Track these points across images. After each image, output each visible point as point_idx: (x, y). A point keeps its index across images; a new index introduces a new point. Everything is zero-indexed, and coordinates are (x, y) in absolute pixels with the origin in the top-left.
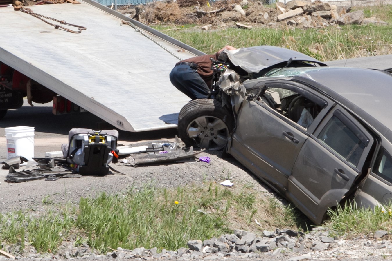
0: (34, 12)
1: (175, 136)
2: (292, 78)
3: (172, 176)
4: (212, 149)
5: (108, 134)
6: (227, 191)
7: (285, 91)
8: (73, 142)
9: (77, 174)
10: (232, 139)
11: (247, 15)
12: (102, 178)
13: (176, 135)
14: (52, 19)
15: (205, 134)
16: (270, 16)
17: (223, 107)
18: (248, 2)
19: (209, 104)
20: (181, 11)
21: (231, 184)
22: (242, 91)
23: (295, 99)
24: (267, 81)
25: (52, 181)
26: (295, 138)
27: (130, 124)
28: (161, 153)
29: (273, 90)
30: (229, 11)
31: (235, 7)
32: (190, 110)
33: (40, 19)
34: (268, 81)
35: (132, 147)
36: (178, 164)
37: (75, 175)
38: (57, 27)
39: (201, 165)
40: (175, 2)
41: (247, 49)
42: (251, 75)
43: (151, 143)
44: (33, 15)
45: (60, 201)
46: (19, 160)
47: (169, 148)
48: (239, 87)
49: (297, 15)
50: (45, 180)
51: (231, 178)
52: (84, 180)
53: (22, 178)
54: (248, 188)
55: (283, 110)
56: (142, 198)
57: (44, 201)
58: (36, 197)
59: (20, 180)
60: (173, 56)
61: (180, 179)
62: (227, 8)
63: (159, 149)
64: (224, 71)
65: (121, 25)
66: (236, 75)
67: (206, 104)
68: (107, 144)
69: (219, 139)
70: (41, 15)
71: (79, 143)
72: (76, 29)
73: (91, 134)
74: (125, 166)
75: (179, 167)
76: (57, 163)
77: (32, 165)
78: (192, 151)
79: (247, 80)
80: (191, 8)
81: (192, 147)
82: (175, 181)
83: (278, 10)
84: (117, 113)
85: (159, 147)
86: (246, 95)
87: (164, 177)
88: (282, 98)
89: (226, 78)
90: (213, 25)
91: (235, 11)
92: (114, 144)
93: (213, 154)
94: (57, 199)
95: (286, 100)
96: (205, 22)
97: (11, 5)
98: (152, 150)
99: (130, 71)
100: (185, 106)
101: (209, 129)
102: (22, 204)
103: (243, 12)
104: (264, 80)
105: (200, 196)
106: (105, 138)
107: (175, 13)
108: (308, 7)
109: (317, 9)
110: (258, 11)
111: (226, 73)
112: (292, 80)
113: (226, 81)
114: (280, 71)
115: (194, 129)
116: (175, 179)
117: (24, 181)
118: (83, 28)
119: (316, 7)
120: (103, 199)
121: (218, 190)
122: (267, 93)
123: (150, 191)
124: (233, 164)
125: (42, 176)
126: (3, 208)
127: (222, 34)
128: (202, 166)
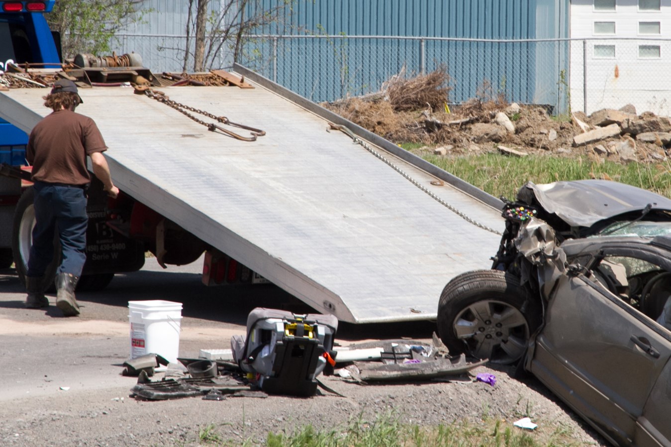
0: (171, 99)
1: (432, 334)
2: (652, 240)
3: (428, 406)
4: (497, 361)
5: (319, 321)
6: (526, 437)
7: (637, 263)
8: (255, 332)
9: (260, 392)
10: (536, 345)
11: (518, 131)
12: (304, 400)
13: (434, 333)
14: (203, 113)
15: (485, 333)
16: (560, 136)
17: (523, 286)
18: (521, 109)
19: (497, 279)
20: (397, 119)
21: (532, 426)
22: (559, 259)
23: (654, 279)
24: (605, 243)
25: (215, 402)
26: (653, 348)
27: (348, 309)
28: (408, 362)
29: (614, 260)
30: (486, 122)
31: (497, 115)
32: (462, 288)
33: (181, 111)
34: (608, 243)
35: (356, 349)
36: (438, 384)
37: (257, 392)
38: (212, 128)
39: (480, 388)
40: (387, 101)
41: (569, 184)
42: (576, 230)
43: (390, 344)
44: (168, 104)
45: (231, 438)
46: (153, 360)
47: (422, 354)
48: (554, 252)
49: (609, 137)
50: (203, 399)
51: (533, 414)
52: (272, 403)
53: (161, 393)
54: (562, 434)
55: (631, 296)
56: (377, 440)
57: (202, 436)
58: (189, 428)
59: (159, 396)
60: (423, 192)
61: (443, 411)
62: (482, 117)
63: (404, 356)
64: (527, 221)
65: (327, 131)
66: (549, 230)
67: (491, 279)
68: (317, 340)
69: (512, 345)
70: (184, 105)
71: (266, 335)
72: (247, 134)
73: (289, 320)
74: (344, 383)
75: (440, 390)
76: (221, 371)
77: (176, 370)
78: (462, 363)
79: (568, 240)
80: (415, 113)
81: (463, 356)
82: (433, 413)
83: (574, 125)
84: (324, 288)
85: (404, 351)
86: (566, 266)
87: (414, 406)
88: (631, 275)
89: (531, 234)
90: (455, 147)
91: (495, 124)
92: (329, 340)
93: (500, 370)
94: (226, 434)
95: (638, 281)
96: (438, 141)
97: (128, 83)
98: (392, 356)
99: (345, 214)
100: (452, 281)
101: (493, 324)
102: (165, 439)
103: (511, 126)
104: (600, 242)
105: (478, 443)
106: (315, 329)
107: (386, 120)
108: (630, 123)
109: (646, 128)
110: (539, 125)
111: (532, 224)
112: (652, 244)
113: (530, 239)
114: (627, 227)
115: (466, 323)
116: (433, 411)
117: (166, 398)
118: (259, 133)
119: (646, 124)
120: (308, 438)
121: (511, 434)
122: (604, 264)
123: (390, 428)
124: (535, 390)
125: (197, 392)
126: (131, 444)
127: (477, 163)
128: (482, 390)
